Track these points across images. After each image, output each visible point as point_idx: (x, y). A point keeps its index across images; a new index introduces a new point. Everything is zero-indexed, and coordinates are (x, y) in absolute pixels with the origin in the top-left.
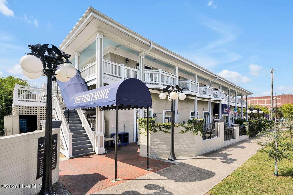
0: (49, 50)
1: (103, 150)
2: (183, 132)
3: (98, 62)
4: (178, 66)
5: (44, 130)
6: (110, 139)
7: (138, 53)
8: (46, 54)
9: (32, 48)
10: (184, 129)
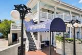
0: (22, 7)
1: (40, 48)
2: (80, 43)
3: (38, 12)
4: (71, 11)
5: (20, 43)
6: (43, 44)
7: (53, 7)
8: (21, 9)
9: (15, 6)
10: (80, 42)
